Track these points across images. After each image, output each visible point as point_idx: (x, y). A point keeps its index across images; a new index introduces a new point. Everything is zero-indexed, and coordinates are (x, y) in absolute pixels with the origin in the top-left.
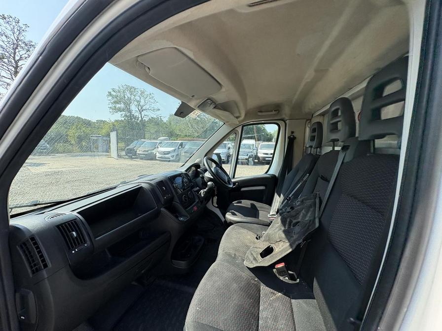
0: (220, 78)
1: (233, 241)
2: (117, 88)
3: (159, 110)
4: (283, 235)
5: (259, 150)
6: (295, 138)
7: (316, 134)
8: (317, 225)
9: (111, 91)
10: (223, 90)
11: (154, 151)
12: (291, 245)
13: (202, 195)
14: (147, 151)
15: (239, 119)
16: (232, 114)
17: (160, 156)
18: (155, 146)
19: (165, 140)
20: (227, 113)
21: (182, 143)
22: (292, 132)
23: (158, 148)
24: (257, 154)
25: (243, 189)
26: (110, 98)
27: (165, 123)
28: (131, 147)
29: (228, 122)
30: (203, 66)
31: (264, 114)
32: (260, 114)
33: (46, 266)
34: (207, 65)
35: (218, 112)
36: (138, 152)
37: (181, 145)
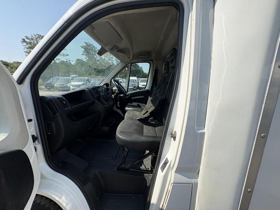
0: (123, 36)
1: (131, 114)
2: (31, 37)
3: (68, 55)
4: (152, 105)
5: (140, 83)
6: (158, 70)
7: (166, 67)
8: (164, 98)
9: (24, 38)
10: (123, 41)
11: (68, 85)
12: (155, 107)
13: (113, 97)
14: (63, 85)
15: (129, 59)
16: (127, 55)
17: (73, 88)
18: (68, 81)
19: (75, 77)
20: (123, 54)
21: (88, 79)
22: (157, 67)
23: (71, 82)
24: (138, 85)
25: (133, 98)
26: (25, 44)
27: (73, 65)
28: (49, 82)
29: (123, 60)
30: (116, 29)
31: (142, 57)
32: (140, 57)
33: (58, 112)
34: (118, 29)
35: (119, 54)
36: (55, 85)
37: (88, 80)
